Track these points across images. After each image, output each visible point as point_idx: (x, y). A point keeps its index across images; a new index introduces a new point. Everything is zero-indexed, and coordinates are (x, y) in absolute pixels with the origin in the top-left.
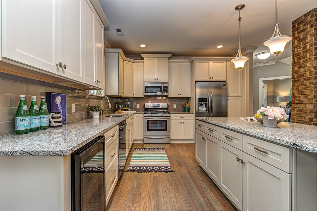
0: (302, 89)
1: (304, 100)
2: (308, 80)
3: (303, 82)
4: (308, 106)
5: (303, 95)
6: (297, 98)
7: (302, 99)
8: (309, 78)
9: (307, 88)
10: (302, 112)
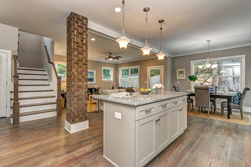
0: (80, 70)
1: (82, 79)
2: (84, 65)
3: (81, 66)
4: (84, 83)
5: (81, 75)
6: (77, 77)
7: (80, 78)
8: (85, 64)
9: (84, 70)
10: (80, 88)
